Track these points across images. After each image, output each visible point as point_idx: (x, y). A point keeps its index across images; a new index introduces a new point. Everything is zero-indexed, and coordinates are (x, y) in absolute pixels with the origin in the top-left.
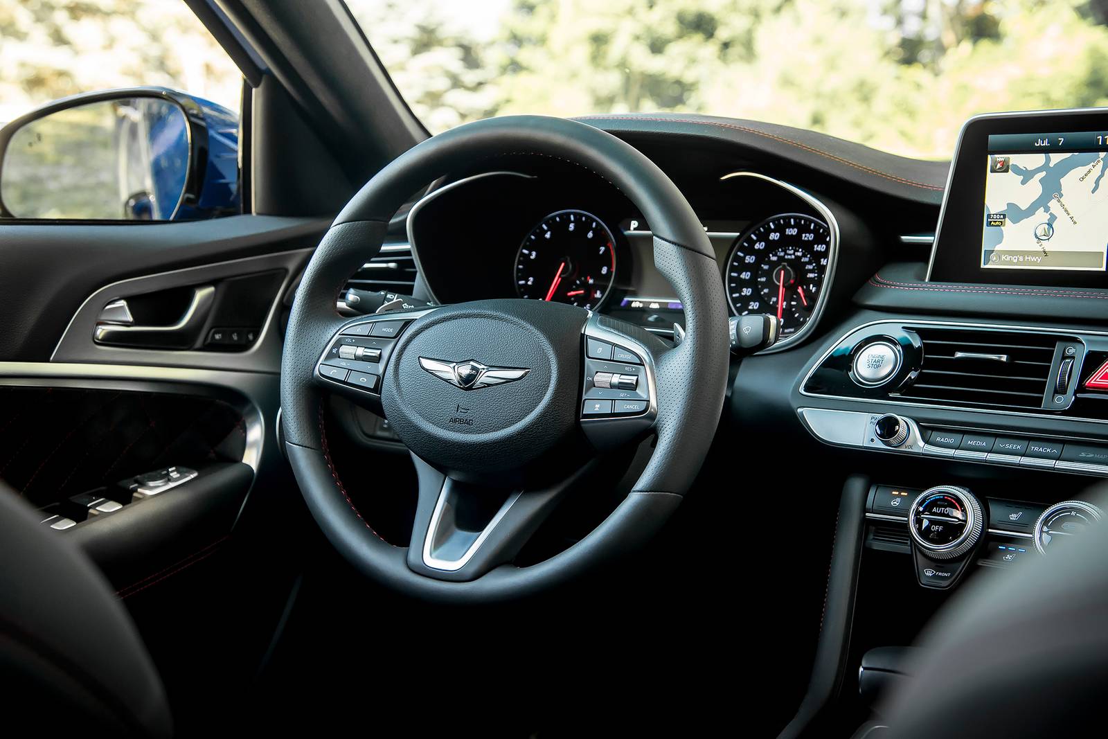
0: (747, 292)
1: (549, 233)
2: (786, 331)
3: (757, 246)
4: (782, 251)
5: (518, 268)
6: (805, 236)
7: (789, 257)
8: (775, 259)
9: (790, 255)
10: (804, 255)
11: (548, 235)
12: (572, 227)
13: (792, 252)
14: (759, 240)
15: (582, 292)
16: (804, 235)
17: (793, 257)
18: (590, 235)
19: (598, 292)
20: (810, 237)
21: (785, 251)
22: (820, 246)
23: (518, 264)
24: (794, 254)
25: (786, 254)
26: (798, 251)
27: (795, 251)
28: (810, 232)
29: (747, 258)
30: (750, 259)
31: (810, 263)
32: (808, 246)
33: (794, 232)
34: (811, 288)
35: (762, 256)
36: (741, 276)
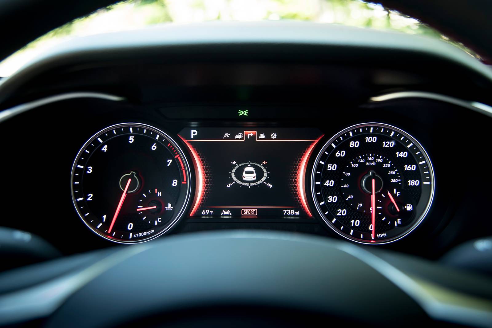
0: (333, 199)
1: (106, 146)
2: (378, 236)
3: (338, 154)
4: (362, 158)
5: (74, 185)
6: (386, 144)
7: (370, 163)
8: (356, 165)
9: (371, 161)
10: (385, 162)
11: (105, 149)
12: (132, 139)
13: (372, 159)
14: (339, 149)
15: (155, 207)
16: (384, 143)
17: (374, 163)
18: (154, 147)
19: (169, 205)
20: (392, 144)
21: (365, 158)
22: (402, 153)
23: (74, 181)
24: (375, 160)
25: (366, 161)
26: (378, 158)
27: (376, 158)
28: (390, 139)
29: (329, 166)
30: (332, 167)
31: (391, 169)
32: (389, 154)
33: (374, 139)
34: (395, 193)
35: (342, 163)
36: (325, 184)
